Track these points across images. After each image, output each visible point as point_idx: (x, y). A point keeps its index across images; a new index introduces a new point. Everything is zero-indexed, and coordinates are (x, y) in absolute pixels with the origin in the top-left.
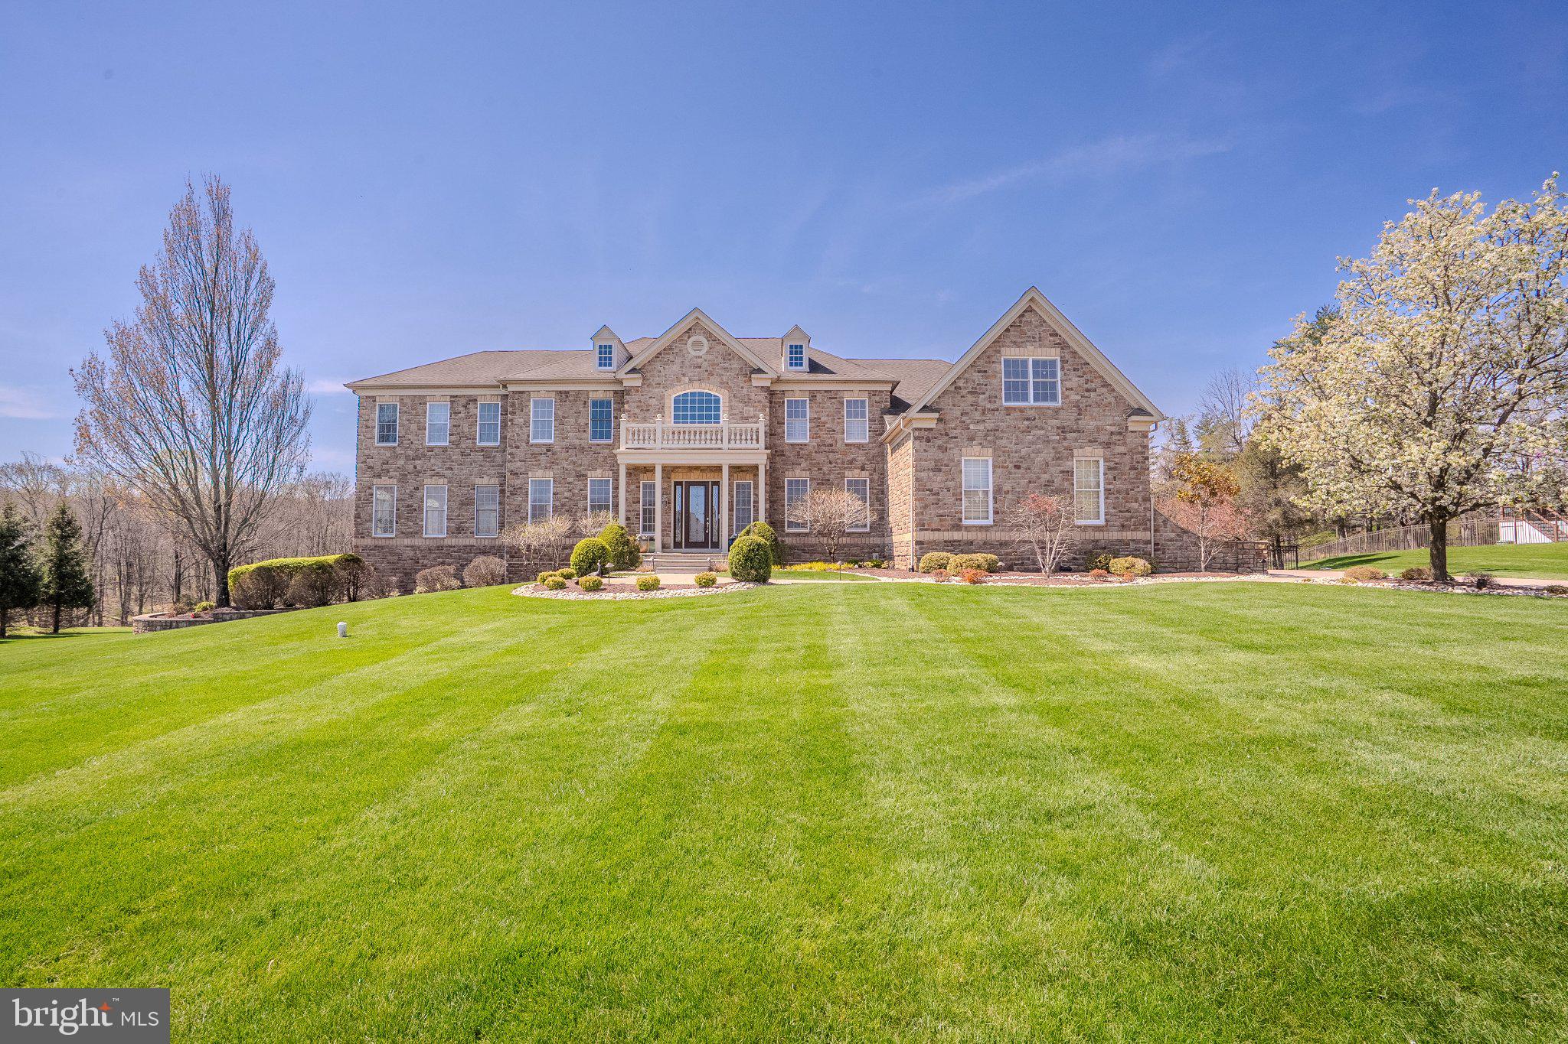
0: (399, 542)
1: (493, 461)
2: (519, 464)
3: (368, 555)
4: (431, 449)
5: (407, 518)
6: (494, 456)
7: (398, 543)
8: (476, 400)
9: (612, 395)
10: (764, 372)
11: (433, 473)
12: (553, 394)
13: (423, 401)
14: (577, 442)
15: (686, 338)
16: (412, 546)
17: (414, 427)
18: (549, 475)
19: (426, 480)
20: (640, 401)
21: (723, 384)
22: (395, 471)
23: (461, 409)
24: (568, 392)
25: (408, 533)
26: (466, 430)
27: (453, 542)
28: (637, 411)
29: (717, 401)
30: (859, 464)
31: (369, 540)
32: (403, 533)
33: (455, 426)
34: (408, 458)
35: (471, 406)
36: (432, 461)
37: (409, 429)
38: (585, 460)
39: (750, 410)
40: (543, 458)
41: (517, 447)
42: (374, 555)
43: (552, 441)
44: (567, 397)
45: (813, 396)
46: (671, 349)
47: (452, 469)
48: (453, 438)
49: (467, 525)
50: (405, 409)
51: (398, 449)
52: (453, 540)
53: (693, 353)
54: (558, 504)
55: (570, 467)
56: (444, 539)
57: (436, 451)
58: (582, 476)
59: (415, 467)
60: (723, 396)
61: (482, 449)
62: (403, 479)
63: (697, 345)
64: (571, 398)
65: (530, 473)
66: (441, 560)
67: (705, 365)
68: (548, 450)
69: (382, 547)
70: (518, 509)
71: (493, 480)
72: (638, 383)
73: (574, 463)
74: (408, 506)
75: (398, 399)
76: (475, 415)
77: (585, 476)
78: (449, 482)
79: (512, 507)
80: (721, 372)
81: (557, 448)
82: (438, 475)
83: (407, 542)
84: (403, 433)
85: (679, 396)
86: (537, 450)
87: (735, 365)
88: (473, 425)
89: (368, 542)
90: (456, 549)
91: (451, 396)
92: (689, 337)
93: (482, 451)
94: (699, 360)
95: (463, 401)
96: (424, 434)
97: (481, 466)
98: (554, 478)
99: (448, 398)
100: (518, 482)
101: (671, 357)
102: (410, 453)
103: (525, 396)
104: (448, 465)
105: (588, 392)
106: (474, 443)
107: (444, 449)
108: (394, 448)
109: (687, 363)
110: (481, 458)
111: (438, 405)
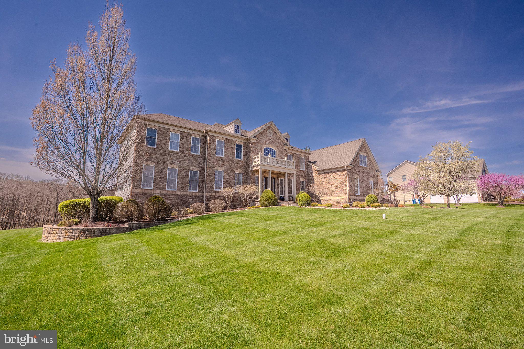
0: (154, 191)
1: (197, 161)
2: (212, 164)
3: (139, 197)
4: (171, 152)
5: (159, 181)
6: (198, 159)
7: (154, 192)
8: (191, 135)
9: (243, 143)
10: (287, 145)
11: (172, 162)
12: (224, 139)
13: (168, 130)
14: (232, 158)
16: (161, 194)
17: (164, 141)
18: (222, 169)
19: (169, 165)
20: (255, 148)
21: (277, 147)
22: (154, 159)
23: (185, 137)
24: (229, 139)
25: (160, 188)
26: (187, 146)
27: (179, 193)
28: (254, 151)
29: (275, 152)
30: (303, 176)
31: (140, 190)
32: (157, 188)
33: (182, 144)
34: (161, 154)
35: (189, 137)
36: (172, 157)
37: (161, 141)
38: (234, 165)
39: (283, 156)
40: (220, 162)
41: (211, 157)
42: (142, 197)
43: (223, 156)
44: (229, 141)
45: (293, 154)
46: (263, 132)
47: (180, 162)
48: (181, 149)
49: (186, 186)
50: (160, 132)
51: (156, 150)
52: (180, 192)
53: (269, 135)
54: (225, 180)
55: (229, 167)
56: (175, 191)
57: (174, 153)
58: (233, 171)
59: (164, 159)
60: (276, 150)
61: (193, 155)
62: (158, 163)
63: (270, 133)
65: (216, 168)
66: (174, 201)
67: (272, 139)
68: (222, 160)
69: (146, 194)
70: (211, 181)
71: (197, 169)
72: (255, 141)
73: (231, 166)
74: (160, 176)
75: (157, 127)
76: (190, 141)
77: (234, 171)
78: (179, 167)
79: (209, 180)
80: (276, 143)
81: (225, 160)
82: (174, 163)
83: (159, 192)
84: (159, 143)
85: (265, 148)
86: (218, 159)
87: (280, 141)
88: (189, 145)
89: (139, 190)
90: (180, 196)
91: (181, 131)
92: (268, 130)
93: (193, 156)
94: (271, 138)
95: (186, 134)
96: (169, 145)
97: (192, 162)
98: (224, 170)
99: (180, 132)
100: (211, 171)
101: (263, 135)
102: (162, 152)
103: (214, 138)
104: (178, 160)
105: (235, 141)
106: (190, 152)
107: (177, 153)
108: (155, 149)
109: (268, 138)
110: (192, 159)
111: (174, 134)
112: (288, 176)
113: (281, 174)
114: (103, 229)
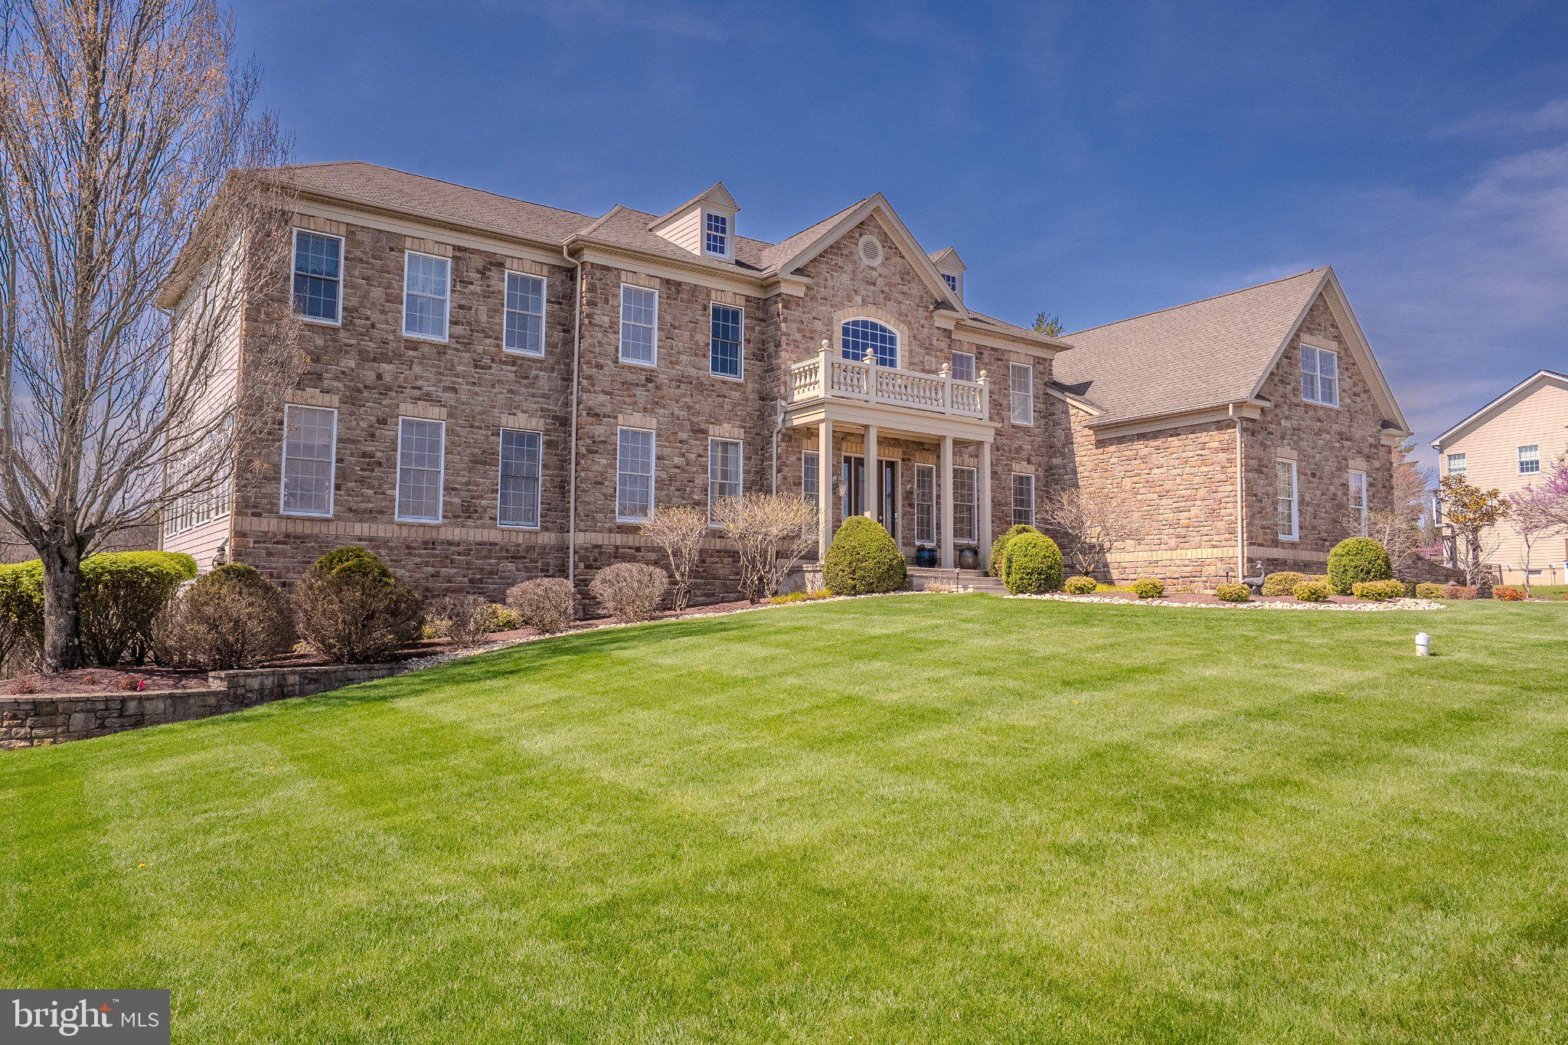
0: (340, 528)
1: (532, 385)
2: (602, 398)
3: (270, 554)
4: (414, 345)
5: (362, 481)
6: (536, 377)
7: (341, 531)
8: (501, 265)
9: (743, 302)
10: (953, 309)
11: (417, 393)
12: (656, 283)
13: (396, 245)
14: (693, 372)
15: (857, 236)
16: (371, 540)
17: (377, 293)
18: (651, 423)
19: (402, 406)
20: (802, 322)
21: (902, 317)
22: (336, 378)
23: (474, 276)
24: (679, 284)
25: (365, 511)
26: (484, 318)
27: (455, 533)
28: (798, 337)
29: (892, 340)
30: (1024, 455)
31: (274, 522)
32: (350, 510)
33: (461, 307)
34: (364, 357)
35: (493, 273)
36: (417, 369)
37: (366, 296)
38: (705, 405)
39: (930, 361)
40: (639, 392)
41: (600, 367)
42: (283, 554)
43: (654, 366)
44: (678, 292)
45: (980, 350)
46: (839, 248)
47: (455, 390)
48: (459, 330)
49: (484, 502)
50: (358, 253)
51: (342, 334)
52: (457, 531)
53: (866, 261)
54: (664, 476)
55: (683, 414)
56: (438, 527)
57: (425, 349)
58: (699, 432)
59: (379, 377)
60: (901, 335)
61: (514, 361)
62: (352, 399)
63: (871, 252)
64: (684, 296)
65: (620, 417)
66: (431, 570)
67: (880, 281)
68: (649, 380)
69: (301, 538)
70: (599, 479)
71: (534, 421)
72: (800, 292)
73: (689, 408)
74: (364, 455)
75: (343, 229)
76: (501, 292)
77: (705, 432)
78: (450, 415)
79: (591, 475)
80: (900, 297)
81: (663, 379)
82: (427, 398)
83: (360, 529)
84: (354, 302)
85: (848, 324)
86: (630, 377)
87: (916, 291)
88: (495, 311)
89: (267, 524)
90: (461, 549)
91: (458, 248)
92: (861, 235)
93: (514, 364)
94: (874, 273)
95: (478, 262)
96: (400, 312)
97: (511, 391)
98: (658, 429)
99: (450, 251)
100: (599, 431)
101: (840, 261)
102: (371, 346)
103: (612, 276)
104: (447, 381)
105: (708, 291)
106: (499, 346)
107: (441, 350)
108: (335, 330)
109: (860, 276)
110: (512, 376)
111: (426, 260)
112: (954, 454)
113: (921, 444)
114: (107, 700)
